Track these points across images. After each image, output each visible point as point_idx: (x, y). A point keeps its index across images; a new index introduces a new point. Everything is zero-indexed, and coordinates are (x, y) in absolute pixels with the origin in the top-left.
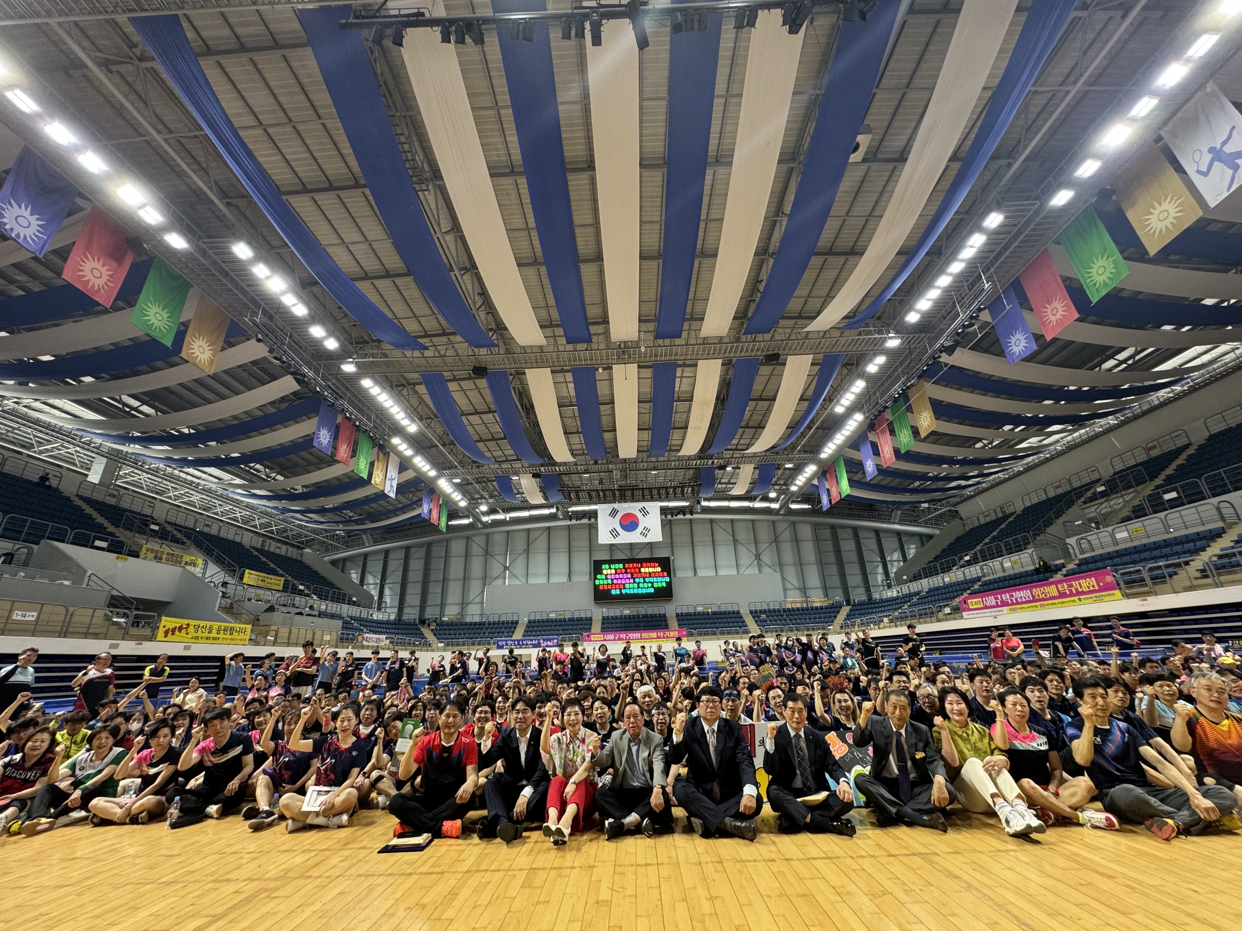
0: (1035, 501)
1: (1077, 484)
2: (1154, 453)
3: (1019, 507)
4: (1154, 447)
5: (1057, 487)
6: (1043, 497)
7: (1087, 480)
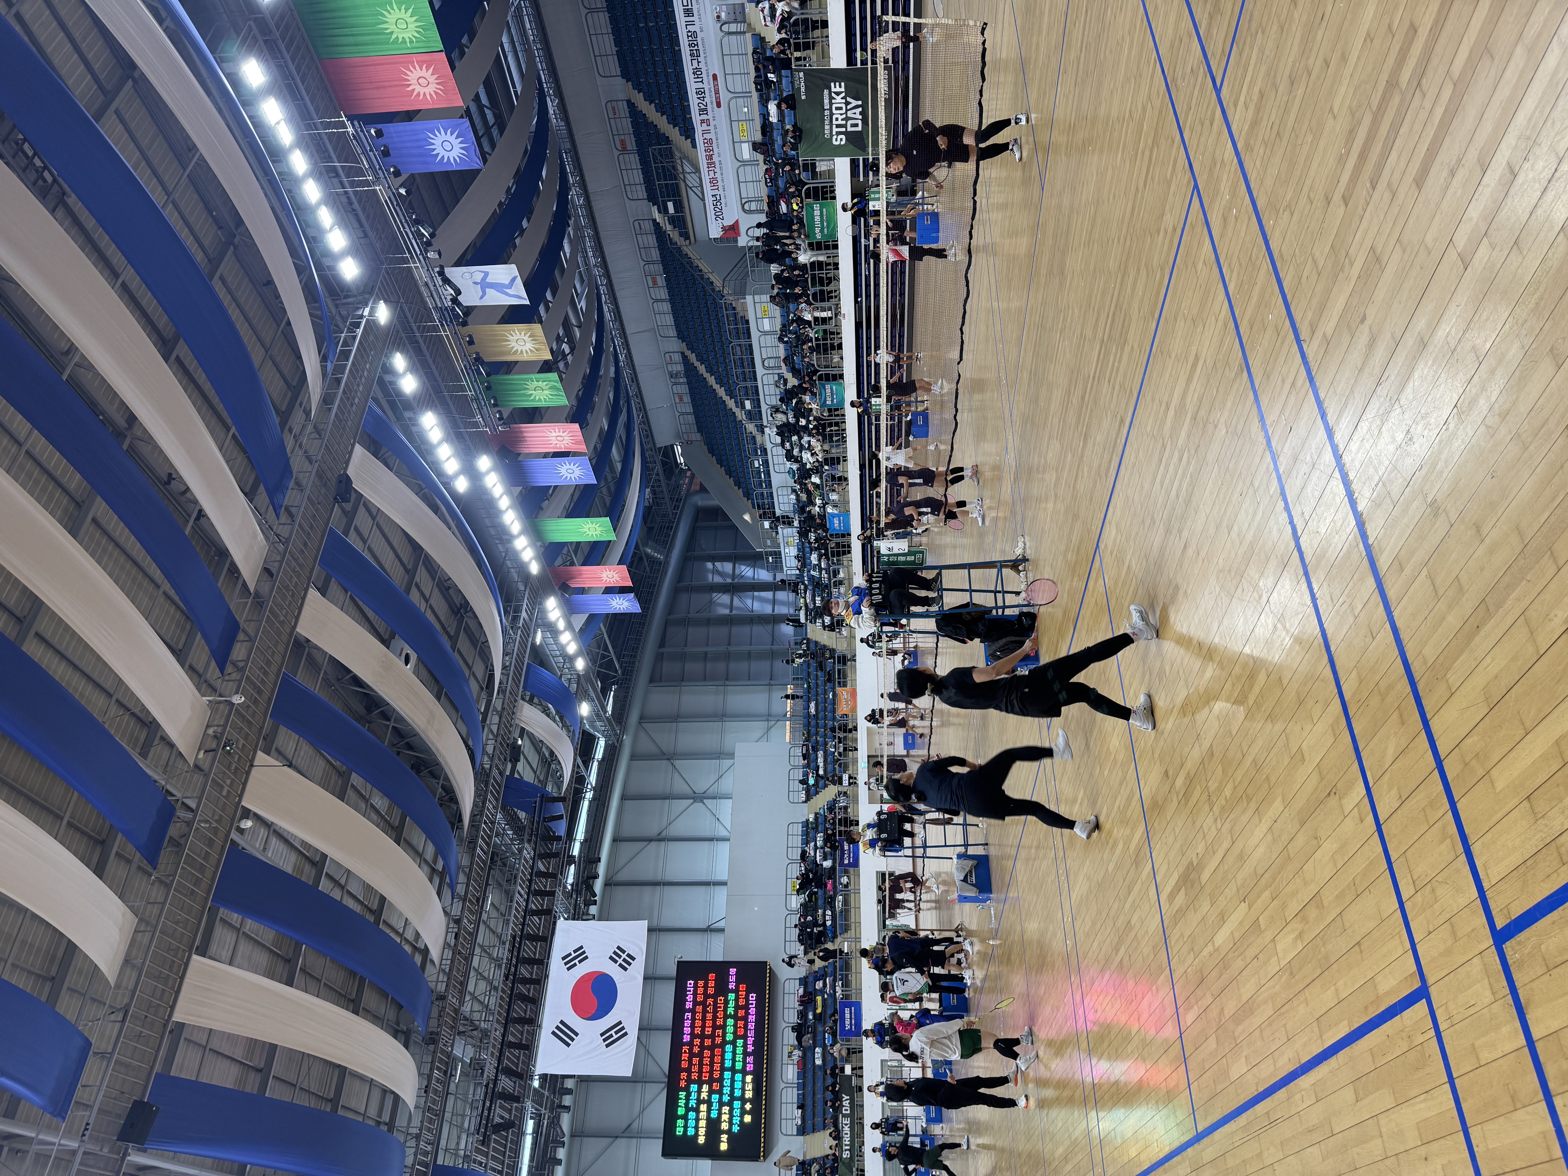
0: (669, 320)
1: (655, 254)
2: (631, 144)
3: (675, 345)
4: (623, 142)
5: (655, 282)
6: (666, 307)
7: (652, 240)
